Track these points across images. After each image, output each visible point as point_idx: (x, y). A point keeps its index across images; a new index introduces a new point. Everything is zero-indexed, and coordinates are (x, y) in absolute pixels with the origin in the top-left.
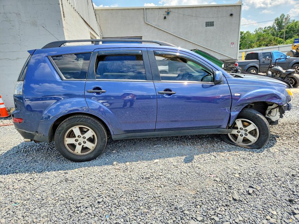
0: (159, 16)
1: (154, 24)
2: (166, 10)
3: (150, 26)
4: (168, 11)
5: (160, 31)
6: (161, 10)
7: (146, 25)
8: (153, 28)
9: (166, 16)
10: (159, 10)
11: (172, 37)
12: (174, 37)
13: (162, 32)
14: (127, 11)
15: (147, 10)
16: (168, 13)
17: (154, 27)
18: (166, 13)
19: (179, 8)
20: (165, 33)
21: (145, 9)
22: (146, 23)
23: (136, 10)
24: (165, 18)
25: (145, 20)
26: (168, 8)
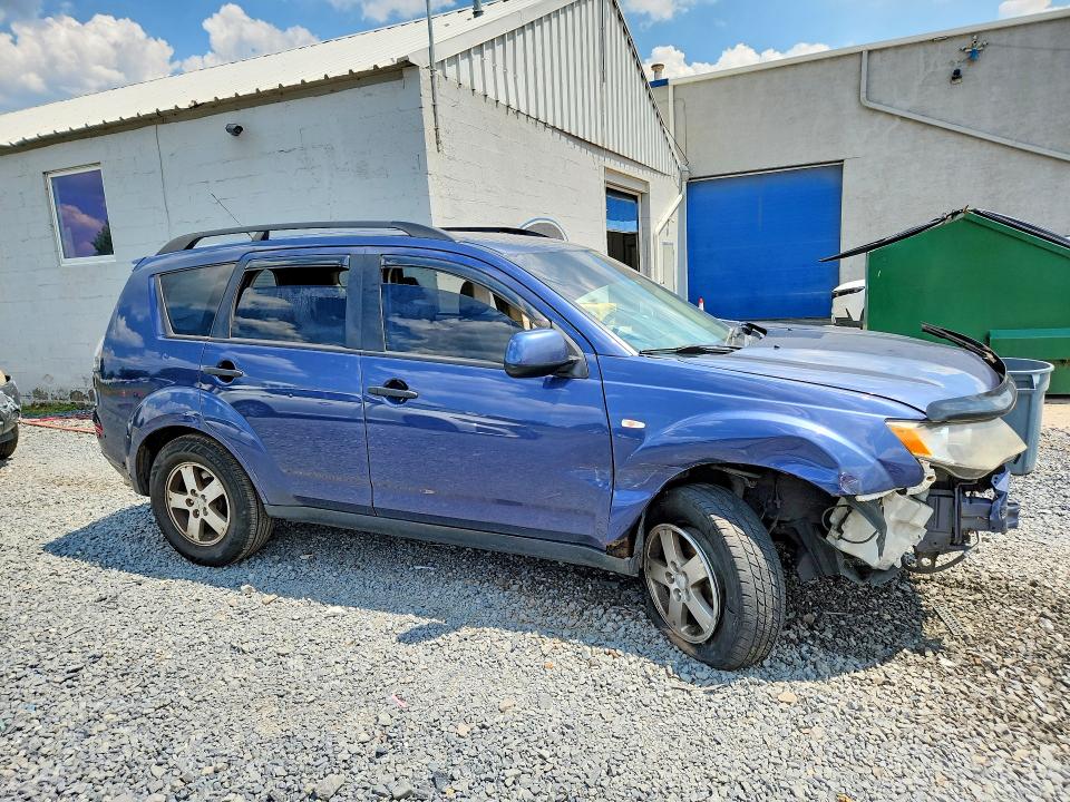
0: (931, 70)
1: (901, 106)
2: (967, 43)
3: (881, 117)
4: (974, 47)
5: (929, 133)
6: (941, 45)
7: (867, 113)
8: (898, 121)
9: (963, 68)
10: (930, 48)
11: (986, 150)
12: (1000, 148)
13: (937, 133)
14: (790, 72)
15: (876, 57)
16: (973, 55)
17: (902, 118)
18: (964, 56)
19: (1030, 28)
20: (952, 138)
21: (865, 55)
22: (867, 108)
23: (827, 64)
24: (957, 75)
25: (863, 95)
26: (973, 34)
